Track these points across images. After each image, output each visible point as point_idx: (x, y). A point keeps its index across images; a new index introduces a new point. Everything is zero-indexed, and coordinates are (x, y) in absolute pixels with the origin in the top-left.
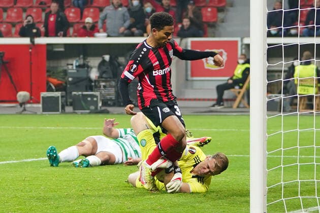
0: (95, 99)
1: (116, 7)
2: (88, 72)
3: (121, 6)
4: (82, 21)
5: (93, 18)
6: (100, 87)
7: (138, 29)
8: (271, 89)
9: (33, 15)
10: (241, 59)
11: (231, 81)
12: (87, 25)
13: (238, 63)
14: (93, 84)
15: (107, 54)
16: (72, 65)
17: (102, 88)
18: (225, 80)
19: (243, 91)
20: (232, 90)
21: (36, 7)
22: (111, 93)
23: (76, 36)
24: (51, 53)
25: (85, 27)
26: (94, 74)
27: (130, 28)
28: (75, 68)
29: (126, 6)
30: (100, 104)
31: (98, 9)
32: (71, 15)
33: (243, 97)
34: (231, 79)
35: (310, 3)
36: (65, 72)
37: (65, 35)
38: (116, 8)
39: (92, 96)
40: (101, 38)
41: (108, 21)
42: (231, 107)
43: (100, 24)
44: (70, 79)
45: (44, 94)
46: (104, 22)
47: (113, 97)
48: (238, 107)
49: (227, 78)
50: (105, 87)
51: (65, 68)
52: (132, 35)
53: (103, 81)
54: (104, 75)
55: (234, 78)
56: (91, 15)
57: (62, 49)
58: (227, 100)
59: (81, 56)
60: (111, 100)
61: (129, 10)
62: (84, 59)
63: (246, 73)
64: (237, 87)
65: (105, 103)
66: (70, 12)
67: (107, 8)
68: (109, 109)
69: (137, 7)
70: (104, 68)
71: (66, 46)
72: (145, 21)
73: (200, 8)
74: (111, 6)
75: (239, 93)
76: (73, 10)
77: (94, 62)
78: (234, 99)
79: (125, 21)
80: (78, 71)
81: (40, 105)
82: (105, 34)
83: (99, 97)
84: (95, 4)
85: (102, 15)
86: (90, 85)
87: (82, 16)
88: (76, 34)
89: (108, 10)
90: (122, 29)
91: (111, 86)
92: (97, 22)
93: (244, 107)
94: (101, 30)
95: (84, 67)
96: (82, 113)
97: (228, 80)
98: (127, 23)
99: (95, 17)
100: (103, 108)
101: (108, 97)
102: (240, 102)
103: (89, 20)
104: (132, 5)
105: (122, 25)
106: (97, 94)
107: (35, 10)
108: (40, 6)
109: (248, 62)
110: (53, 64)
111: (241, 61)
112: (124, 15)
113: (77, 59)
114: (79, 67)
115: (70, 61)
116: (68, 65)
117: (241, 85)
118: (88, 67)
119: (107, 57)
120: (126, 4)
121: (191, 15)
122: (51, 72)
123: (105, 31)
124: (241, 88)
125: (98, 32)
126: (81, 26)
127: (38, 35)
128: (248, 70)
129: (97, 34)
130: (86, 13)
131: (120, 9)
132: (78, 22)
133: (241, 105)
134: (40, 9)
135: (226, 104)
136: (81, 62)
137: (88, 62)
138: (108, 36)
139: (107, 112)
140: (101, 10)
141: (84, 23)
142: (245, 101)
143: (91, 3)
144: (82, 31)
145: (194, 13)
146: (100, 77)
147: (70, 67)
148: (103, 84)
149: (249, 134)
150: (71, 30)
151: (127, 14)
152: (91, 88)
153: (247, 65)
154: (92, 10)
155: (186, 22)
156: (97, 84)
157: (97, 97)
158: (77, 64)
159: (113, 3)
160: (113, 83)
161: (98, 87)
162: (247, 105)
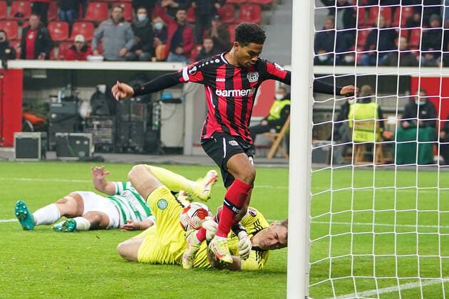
0: (86, 143)
1: (116, 21)
2: (77, 107)
3: (122, 20)
4: (71, 38)
5: (85, 35)
6: (93, 126)
7: (144, 51)
8: (317, 133)
9: (6, 30)
10: (280, 93)
11: (265, 123)
12: (77, 45)
13: (275, 99)
14: (84, 123)
15: (102, 84)
16: (57, 97)
17: (95, 128)
18: (257, 121)
19: (281, 135)
20: (267, 134)
21: (10, 20)
22: (107, 135)
23: (62, 59)
24: (29, 81)
25: (74, 48)
26: (85, 110)
27: (133, 50)
28: (60, 101)
29: (129, 21)
30: (92, 150)
31: (91, 24)
32: (57, 31)
33: (281, 144)
34: (266, 119)
35: (372, 22)
36: (47, 106)
37: (47, 58)
38: (116, 24)
39: (82, 139)
40: (95, 63)
41: (105, 40)
42: (265, 157)
43: (94, 45)
44: (54, 116)
45: (19, 135)
46: (99, 41)
47: (110, 141)
48: (274, 157)
49: (260, 118)
50: (99, 126)
51: (48, 101)
52: (136, 59)
53: (97, 120)
54: (98, 112)
55: (270, 118)
56: (83, 31)
57: (44, 76)
58: (260, 147)
59: (69, 86)
60: (107, 144)
61: (133, 26)
62: (73, 90)
63: (286, 112)
64: (273, 131)
65: (99, 148)
66: (55, 27)
67: (105, 22)
68: (105, 156)
69: (143, 21)
70: (99, 102)
71: (50, 72)
72: (153, 41)
73: (227, 26)
74: (110, 20)
75: (276, 138)
76: (59, 25)
77: (86, 94)
78: (269, 146)
79: (127, 41)
80: (63, 105)
81: (13, 150)
82: (101, 58)
83: (91, 141)
84: (88, 18)
85: (97, 32)
86: (79, 124)
87: (71, 33)
88: (62, 57)
89: (106, 25)
90: (123, 51)
91: (107, 126)
92: (90, 41)
93: (282, 157)
94: (95, 52)
95: (73, 100)
96: (68, 161)
97: (261, 121)
98: (130, 44)
99: (88, 35)
100: (97, 155)
101: (103, 140)
102: (277, 150)
103: (80, 38)
104: (137, 18)
105: (123, 46)
106: (89, 135)
107: (8, 24)
108: (17, 18)
109: (288, 97)
110: (31, 95)
111: (279, 96)
112: (126, 33)
113: (64, 89)
114: (65, 99)
115: (54, 92)
116: (51, 96)
117: (278, 127)
118: (77, 100)
119: (103, 88)
120: (129, 19)
121: (215, 33)
122: (29, 106)
123: (100, 53)
124: (278, 131)
125: (92, 54)
126: (70, 46)
127: (13, 56)
128: (288, 108)
129: (90, 57)
130: (76, 29)
131: (121, 24)
132: (65, 41)
133: (278, 155)
134: (15, 23)
135: (258, 152)
136: (69, 93)
137: (77, 93)
138: (105, 60)
139: (102, 161)
140: (96, 25)
141: (73, 42)
142: (284, 150)
143: (84, 16)
144: (70, 52)
145: (219, 31)
146: (93, 113)
147: (54, 99)
148: (96, 123)
149: (287, 192)
150: (56, 52)
151: (130, 31)
152: (81, 129)
153: (286, 102)
154: (84, 25)
155: (208, 43)
156: (88, 122)
157: (88, 140)
158: (63, 96)
159: (112, 17)
160: (110, 122)
161: (90, 127)
162: (285, 154)
